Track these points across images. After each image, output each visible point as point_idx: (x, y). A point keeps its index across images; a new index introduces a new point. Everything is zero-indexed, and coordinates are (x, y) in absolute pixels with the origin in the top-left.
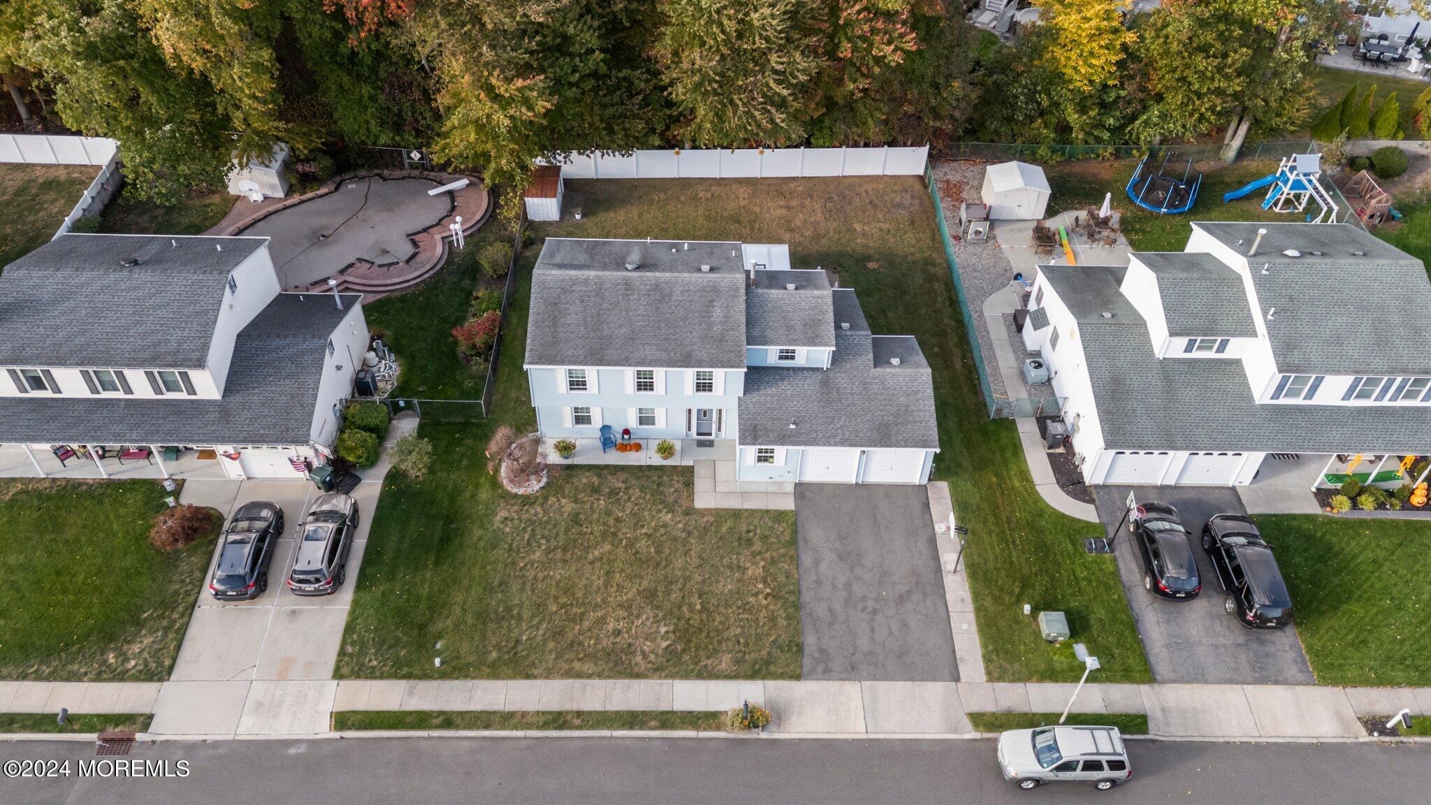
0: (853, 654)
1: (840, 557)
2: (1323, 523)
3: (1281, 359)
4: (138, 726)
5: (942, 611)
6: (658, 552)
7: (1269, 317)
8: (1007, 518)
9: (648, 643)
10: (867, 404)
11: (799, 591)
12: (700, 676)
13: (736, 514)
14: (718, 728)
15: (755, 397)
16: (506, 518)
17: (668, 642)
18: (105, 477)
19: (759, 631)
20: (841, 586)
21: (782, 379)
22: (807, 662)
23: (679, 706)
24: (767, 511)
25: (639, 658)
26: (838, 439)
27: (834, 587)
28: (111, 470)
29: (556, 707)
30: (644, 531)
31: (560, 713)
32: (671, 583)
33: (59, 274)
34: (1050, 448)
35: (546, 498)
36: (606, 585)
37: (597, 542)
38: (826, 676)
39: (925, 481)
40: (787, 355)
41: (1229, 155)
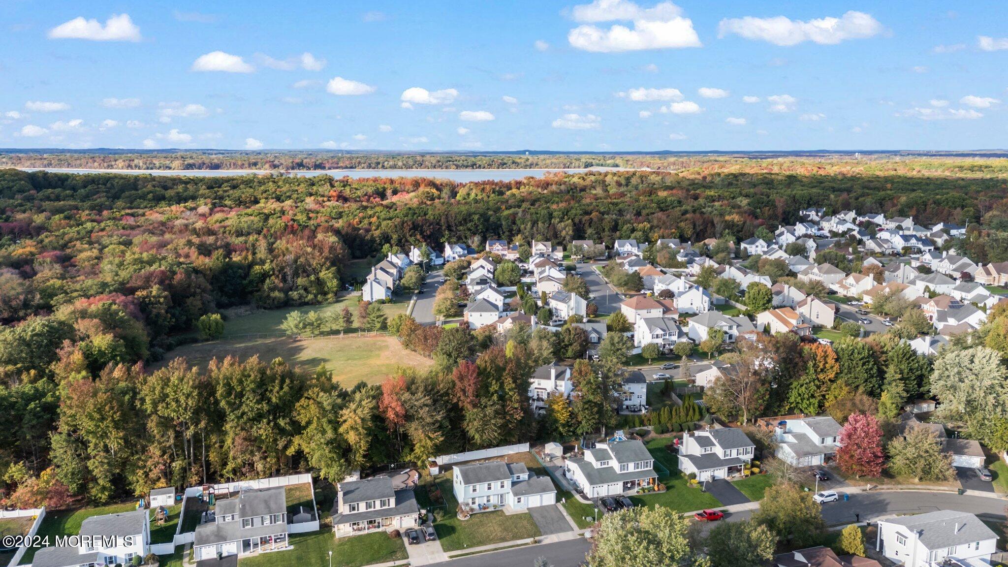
0: (551, 530)
1: (542, 517)
2: (639, 496)
3: (619, 461)
5: (566, 521)
6: (502, 523)
7: (615, 455)
8: (574, 506)
9: (507, 536)
10: (537, 485)
11: (536, 524)
12: (521, 539)
13: (516, 515)
14: (529, 545)
15: (514, 487)
16: (464, 524)
17: (512, 535)
19: (530, 530)
21: (519, 483)
22: (542, 533)
23: (519, 543)
24: (523, 513)
26: (535, 492)
27: (543, 522)
29: (493, 548)
30: (497, 520)
32: (508, 527)
34: (579, 494)
38: (548, 534)
39: (555, 502)
40: (518, 477)
41: (603, 436)
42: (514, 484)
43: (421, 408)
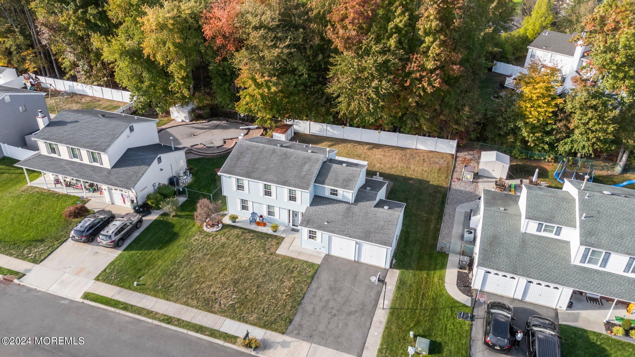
0: (314, 330)
1: (330, 288)
2: (603, 338)
3: (583, 239)
4: (17, 277)
5: (368, 324)
6: (249, 266)
7: (583, 218)
8: (423, 293)
9: (224, 300)
10: (364, 221)
11: (303, 298)
12: (239, 320)
13: (292, 259)
14: (234, 343)
15: (315, 208)
16: (196, 239)
17: (233, 302)
18: (66, 193)
19: (276, 309)
20: (324, 300)
21: (329, 204)
22: (290, 328)
23: (223, 330)
24: (307, 262)
25: (217, 305)
26: (345, 233)
27: (321, 299)
28: (68, 191)
29: (171, 314)
30: (248, 256)
31: (171, 317)
32: (248, 279)
33: (77, 115)
34: (461, 268)
35: (216, 235)
36: (220, 273)
37: (227, 256)
38: (296, 336)
39: (388, 267)
40: (334, 193)
41: (618, 169)
42: (317, 200)
43: (256, 28)
